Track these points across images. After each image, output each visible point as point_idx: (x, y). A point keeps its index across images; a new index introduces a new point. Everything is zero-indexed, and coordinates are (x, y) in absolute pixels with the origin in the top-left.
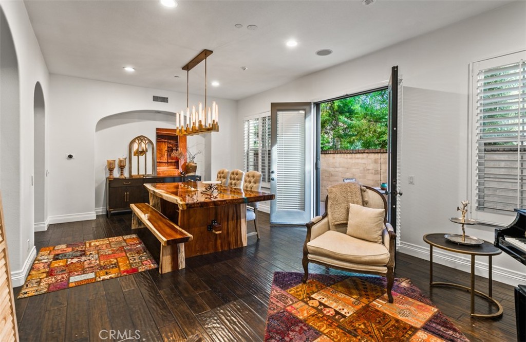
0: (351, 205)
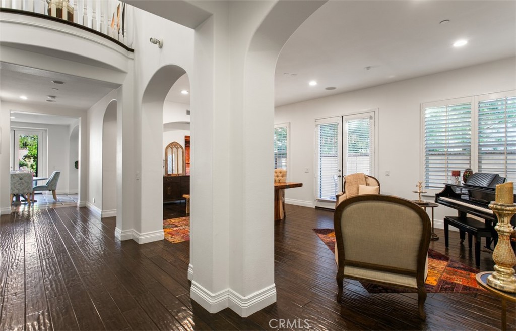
0: (360, 185)
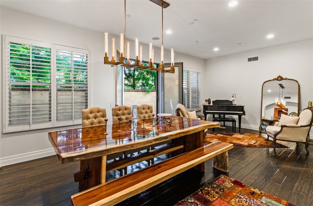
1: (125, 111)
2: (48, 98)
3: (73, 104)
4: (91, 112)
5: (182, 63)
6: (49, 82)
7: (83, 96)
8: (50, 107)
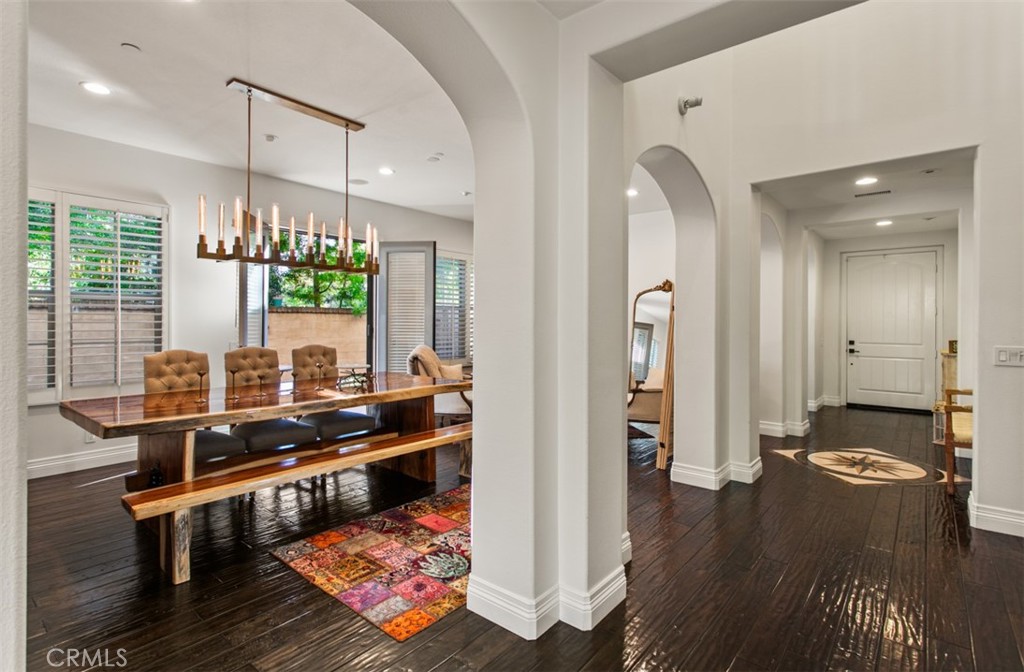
1: (259, 360)
2: (44, 329)
3: (120, 345)
4: (169, 362)
5: (435, 243)
6: (49, 289)
7: (147, 326)
8: (52, 353)
